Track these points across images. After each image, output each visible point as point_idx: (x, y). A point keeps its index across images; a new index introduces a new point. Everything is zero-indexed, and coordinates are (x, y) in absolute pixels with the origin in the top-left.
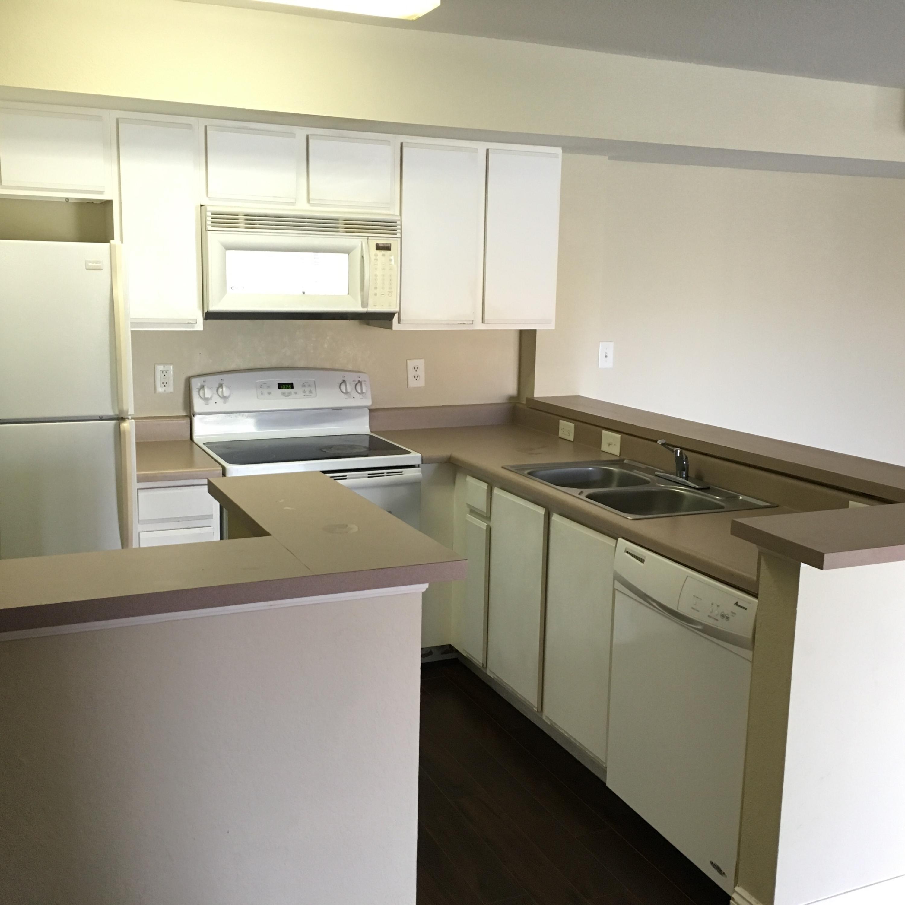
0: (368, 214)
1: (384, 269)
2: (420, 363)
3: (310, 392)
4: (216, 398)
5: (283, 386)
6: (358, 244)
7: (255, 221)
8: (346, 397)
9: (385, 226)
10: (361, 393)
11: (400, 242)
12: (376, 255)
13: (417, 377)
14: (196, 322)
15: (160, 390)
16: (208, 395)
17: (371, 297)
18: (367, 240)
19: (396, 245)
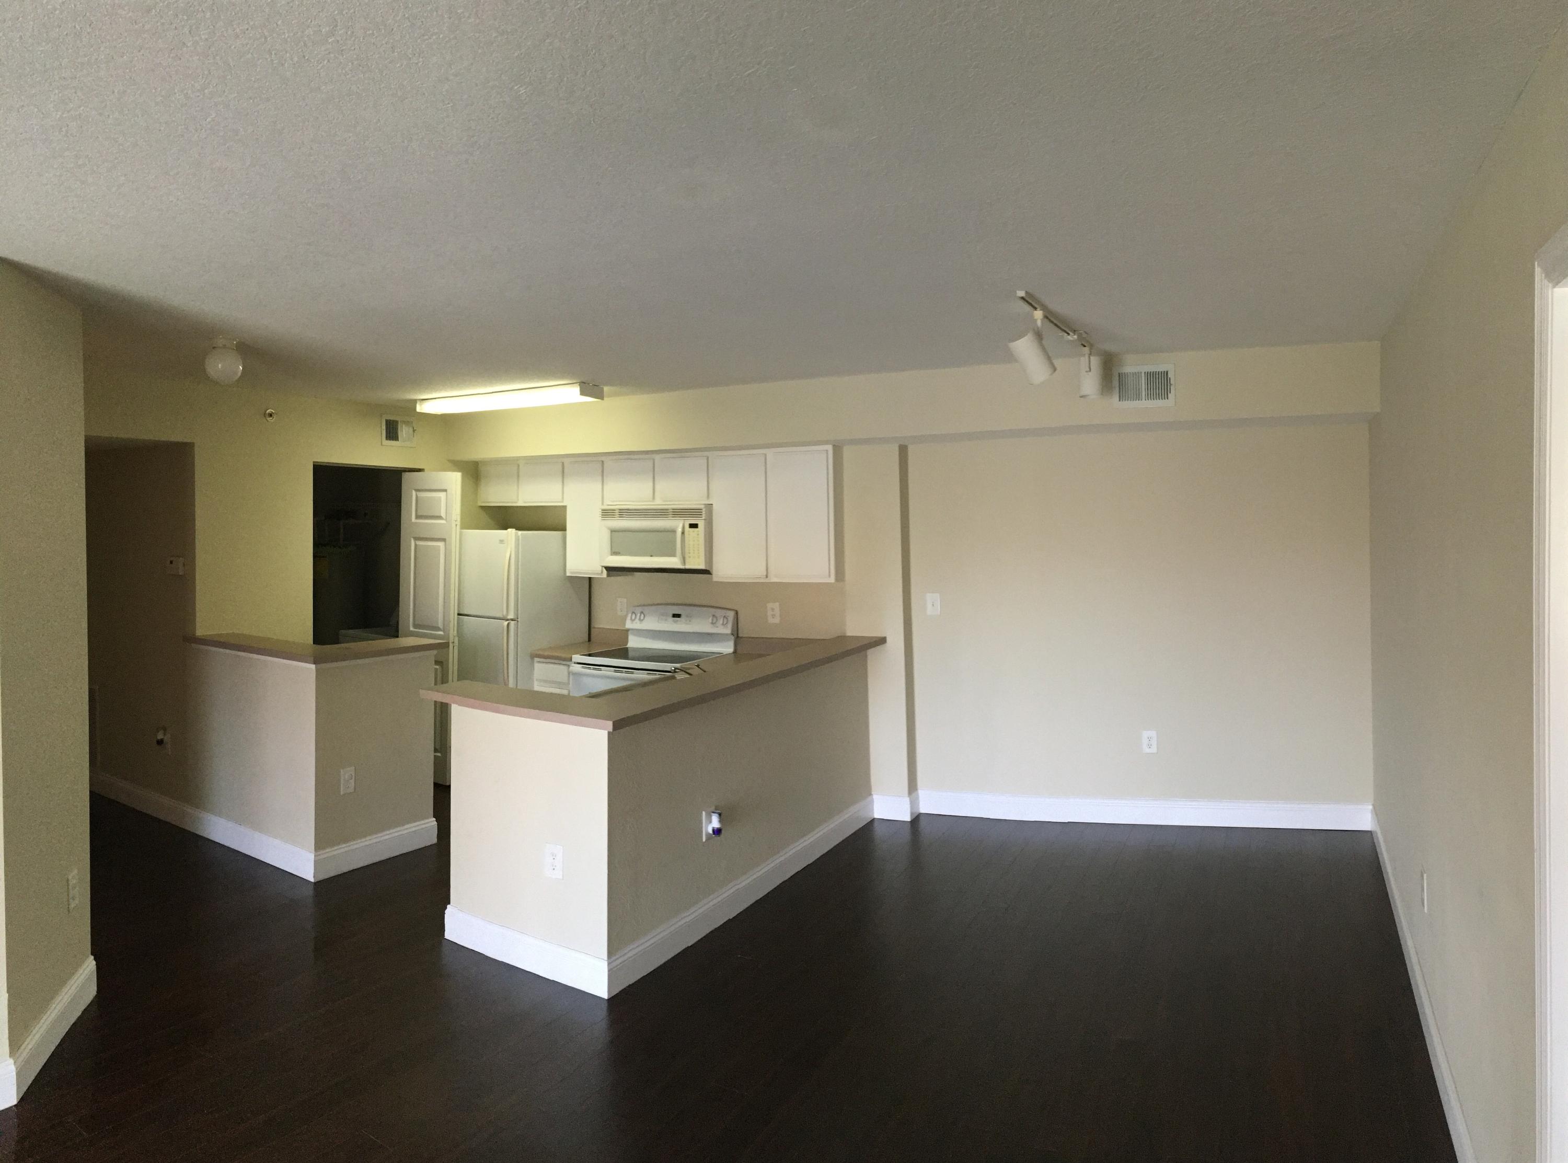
0: (690, 504)
1: (694, 541)
2: (776, 606)
3: (690, 620)
4: (637, 620)
5: (675, 616)
6: (679, 524)
7: (624, 513)
8: (712, 625)
9: (695, 512)
10: (723, 624)
11: (705, 522)
12: (689, 531)
13: (773, 616)
14: (602, 572)
15: (619, 613)
16: (633, 618)
17: (687, 560)
18: (684, 521)
19: (701, 524)
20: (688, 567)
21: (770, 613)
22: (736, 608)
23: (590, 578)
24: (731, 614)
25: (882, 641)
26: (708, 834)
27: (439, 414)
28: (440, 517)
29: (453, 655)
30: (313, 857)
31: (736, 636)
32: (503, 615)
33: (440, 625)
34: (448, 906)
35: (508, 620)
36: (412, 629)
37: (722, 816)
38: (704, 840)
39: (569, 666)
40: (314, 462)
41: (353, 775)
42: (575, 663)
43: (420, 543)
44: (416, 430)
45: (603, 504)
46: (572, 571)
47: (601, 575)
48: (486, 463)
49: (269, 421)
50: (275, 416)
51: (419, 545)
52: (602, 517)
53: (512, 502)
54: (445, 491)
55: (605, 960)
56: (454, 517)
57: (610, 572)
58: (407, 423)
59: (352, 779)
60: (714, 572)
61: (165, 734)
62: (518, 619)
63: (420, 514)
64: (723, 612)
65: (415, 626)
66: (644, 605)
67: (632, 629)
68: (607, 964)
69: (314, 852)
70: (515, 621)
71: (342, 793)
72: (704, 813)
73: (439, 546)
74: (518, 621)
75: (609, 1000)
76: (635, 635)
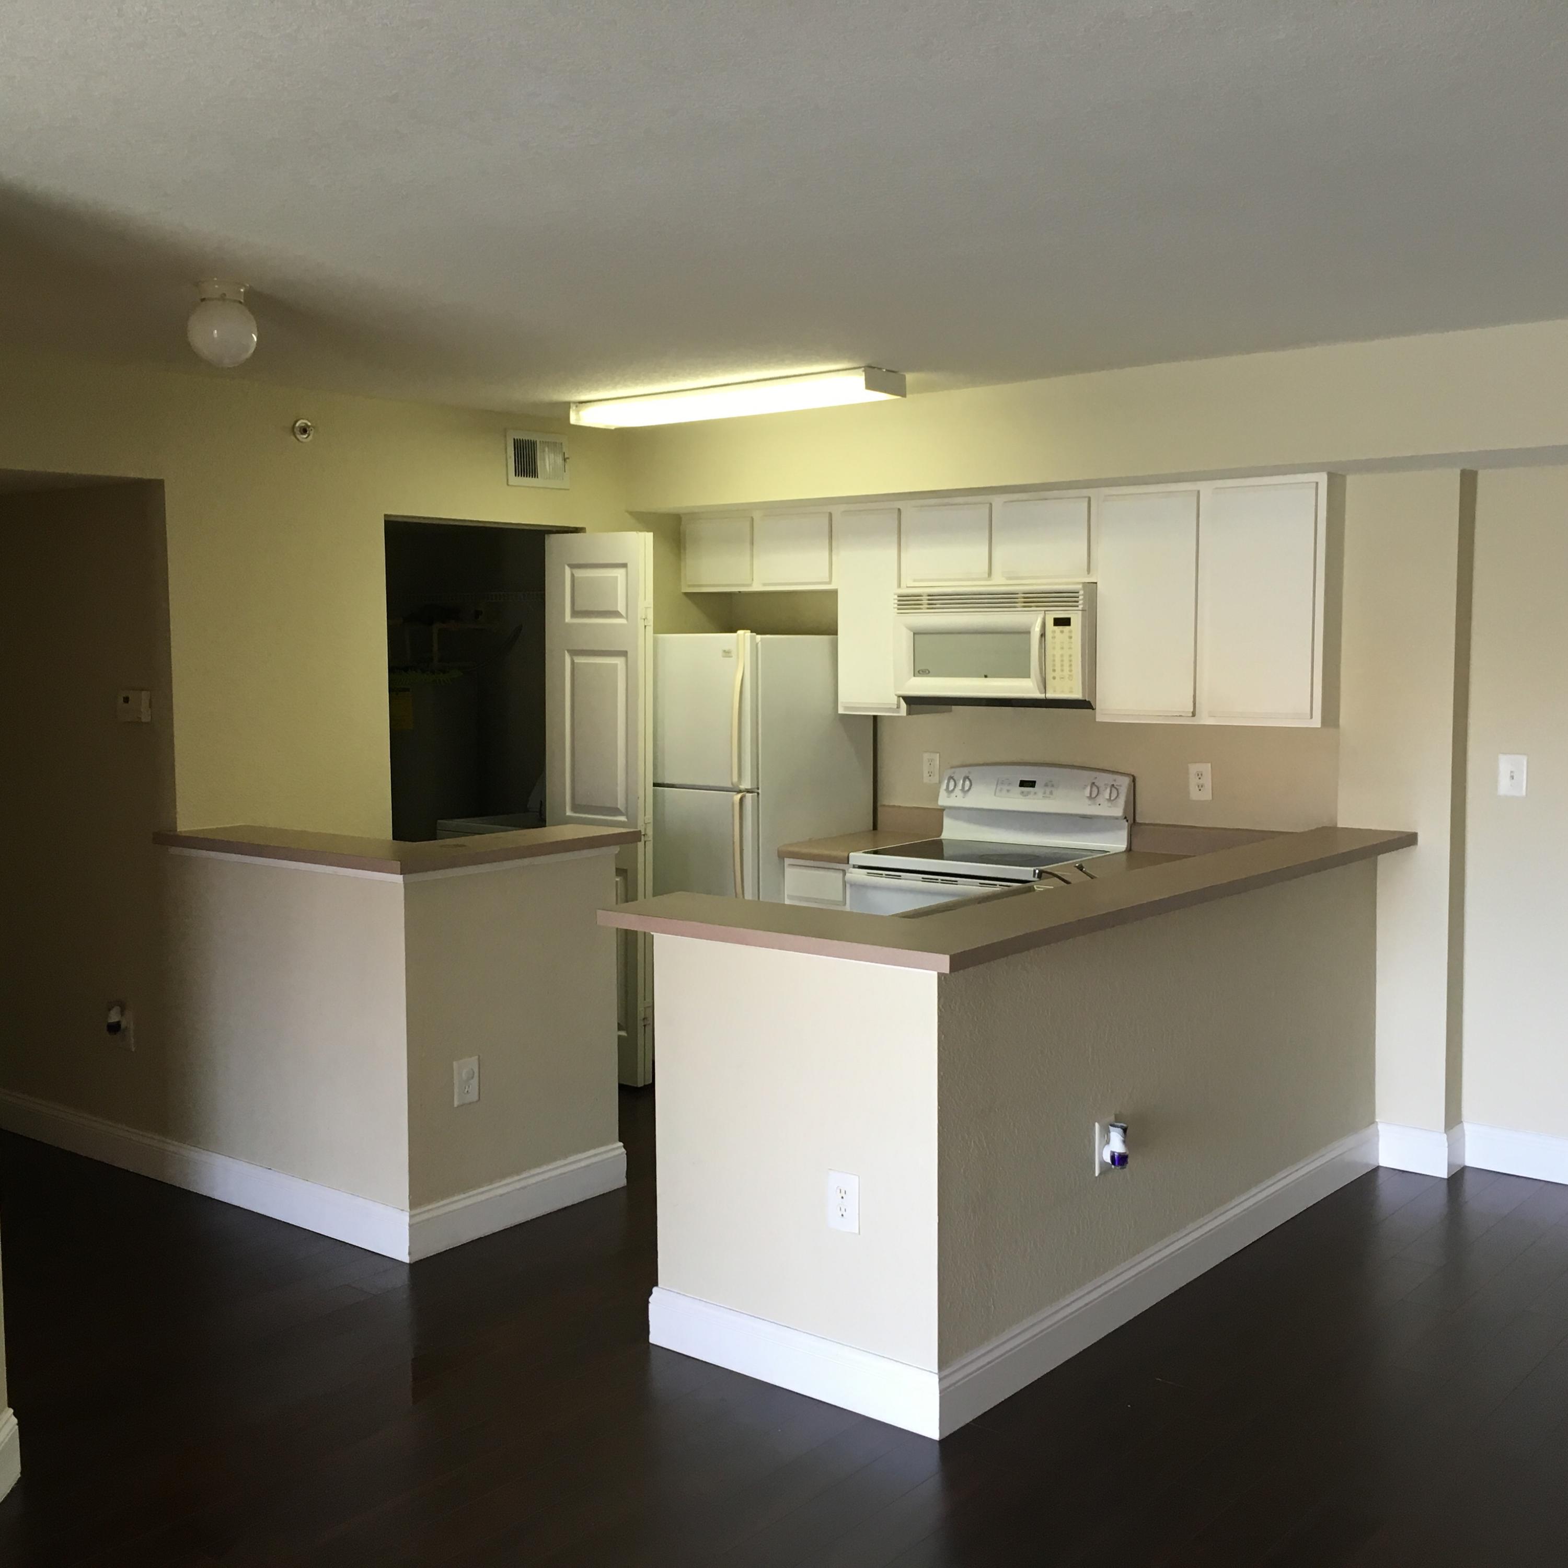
0: (1056, 584)
1: (1062, 648)
2: (1206, 768)
3: (1051, 793)
4: (958, 791)
5: (1023, 784)
6: (1035, 620)
7: (937, 601)
8: (1090, 802)
9: (1066, 597)
10: (1109, 800)
11: (1083, 616)
12: (1054, 632)
13: (1200, 787)
14: (898, 707)
15: (926, 780)
16: (951, 787)
17: (1049, 682)
18: (1045, 614)
19: (1077, 619)
20: (1050, 695)
21: (1193, 782)
22: (1132, 771)
23: (875, 717)
24: (1125, 782)
25: (1410, 840)
26: (1103, 1163)
27: (613, 428)
28: (616, 614)
29: (645, 853)
30: (407, 1219)
31: (1131, 821)
32: (732, 784)
33: (621, 805)
34: (655, 1290)
35: (740, 792)
36: (569, 813)
37: (1128, 1131)
38: (1097, 1174)
39: (844, 872)
40: (386, 516)
41: (476, 1071)
42: (854, 867)
43: (580, 660)
44: (568, 458)
45: (899, 586)
46: (848, 705)
47: (899, 712)
48: (695, 515)
49: (304, 440)
50: (312, 433)
51: (577, 663)
52: (899, 609)
53: (744, 585)
54: (624, 566)
55: (935, 1373)
56: (641, 613)
57: (912, 706)
58: (555, 446)
59: (473, 1078)
60: (1099, 705)
61: (122, 1013)
62: (758, 789)
63: (577, 608)
64: (1108, 778)
65: (575, 808)
66: (970, 765)
67: (950, 808)
68: (937, 1380)
69: (409, 1210)
70: (752, 792)
71: (456, 1104)
72: (1097, 1125)
73: (616, 665)
74: (758, 793)
75: (942, 1442)
76: (956, 818)
